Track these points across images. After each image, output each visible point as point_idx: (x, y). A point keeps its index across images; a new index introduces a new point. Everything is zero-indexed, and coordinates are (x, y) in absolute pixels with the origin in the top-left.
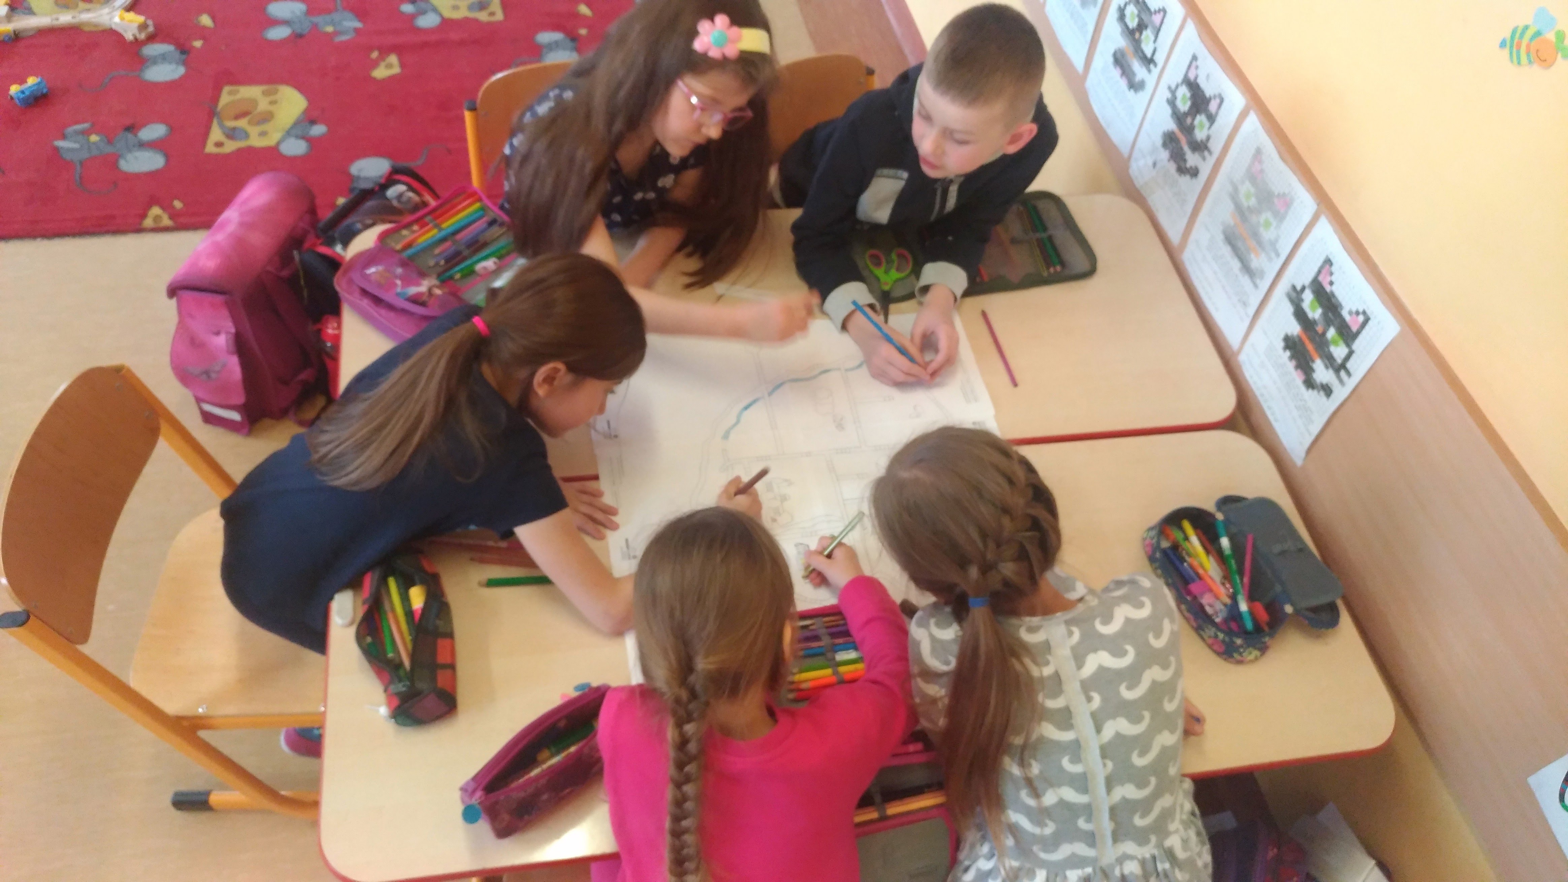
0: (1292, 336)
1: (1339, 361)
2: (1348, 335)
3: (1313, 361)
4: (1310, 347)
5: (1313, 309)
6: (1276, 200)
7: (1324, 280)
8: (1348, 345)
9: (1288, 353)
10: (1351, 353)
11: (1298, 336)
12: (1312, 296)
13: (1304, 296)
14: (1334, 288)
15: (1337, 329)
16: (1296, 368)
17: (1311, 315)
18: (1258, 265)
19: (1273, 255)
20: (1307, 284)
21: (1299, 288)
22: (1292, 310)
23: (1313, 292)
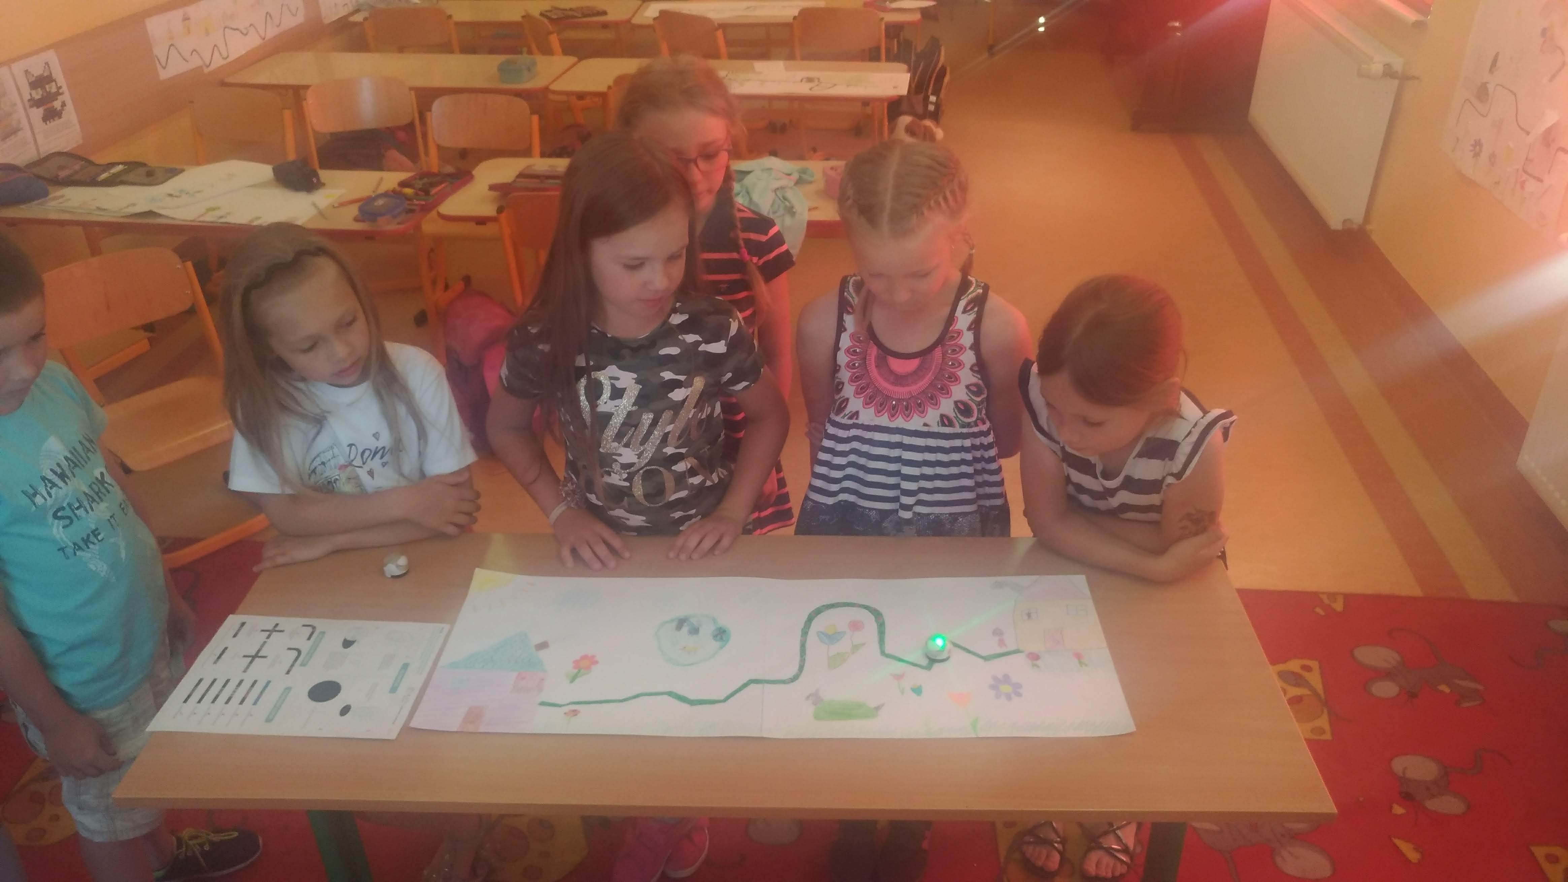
0: (43, 114)
1: (56, 90)
2: (49, 79)
3: (53, 107)
7: (31, 79)
8: (53, 82)
9: (48, 122)
11: (44, 111)
12: (34, 91)
13: (33, 96)
14: (35, 75)
15: (47, 84)
16: (54, 120)
17: (40, 97)
18: (16, 122)
19: (15, 108)
20: (30, 91)
21: (30, 98)
22: (35, 108)
23: (33, 89)
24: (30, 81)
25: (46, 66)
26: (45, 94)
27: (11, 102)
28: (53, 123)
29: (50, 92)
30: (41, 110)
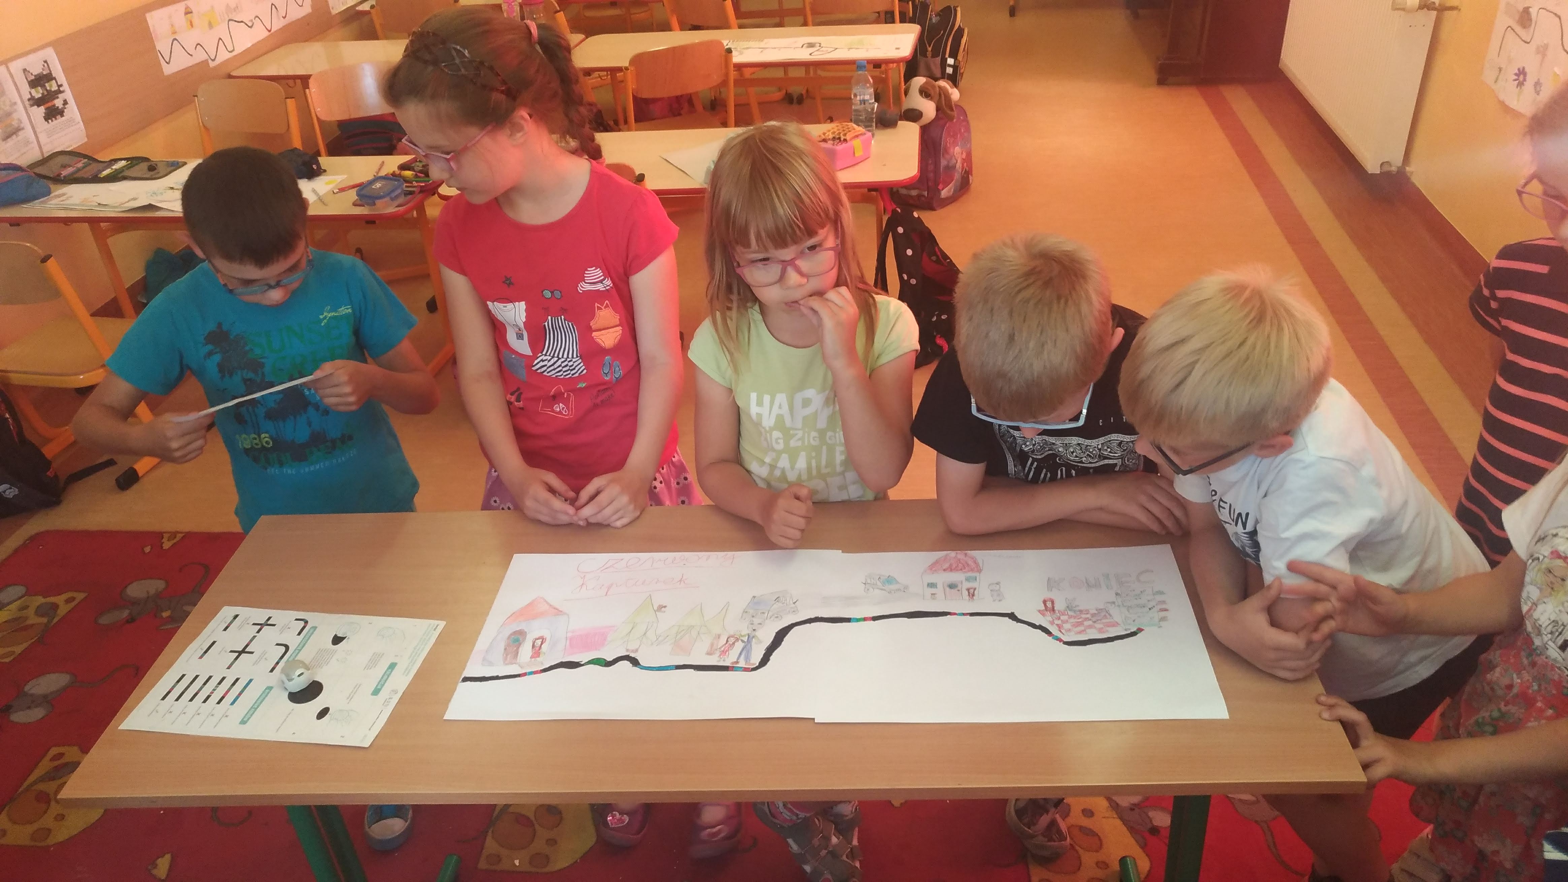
0: (45, 113)
1: (57, 88)
2: (49, 77)
3: (54, 105)
4: (50, 104)
5: (37, 93)
9: (50, 121)
10: (55, 79)
11: (46, 109)
12: (34, 90)
13: (33, 95)
14: (34, 74)
15: (47, 82)
16: (56, 119)
17: (40, 95)
18: (17, 121)
19: (15, 107)
20: (29, 90)
21: (30, 97)
22: (36, 107)
23: (33, 88)
24: (29, 80)
25: (45, 64)
26: (45, 93)
27: (10, 101)
28: (55, 122)
29: (51, 91)
30: (42, 109)
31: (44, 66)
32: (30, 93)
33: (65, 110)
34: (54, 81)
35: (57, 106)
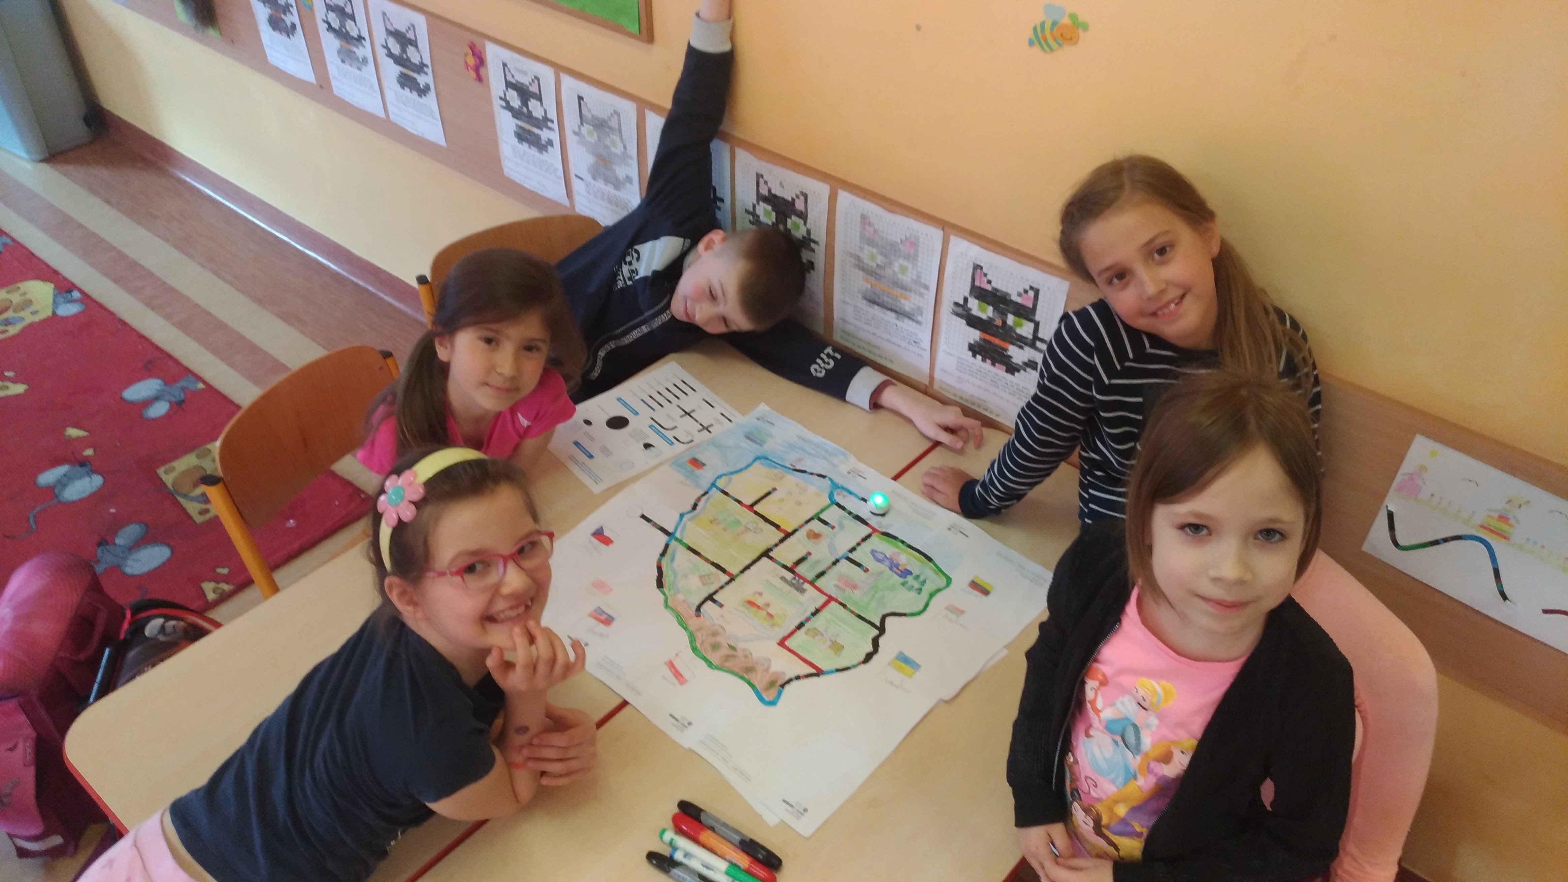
0: (976, 342)
1: (1030, 337)
2: (1027, 313)
3: (1006, 350)
4: (997, 341)
5: (983, 310)
6: (901, 247)
7: (982, 283)
8: (1031, 320)
9: (979, 357)
10: (1037, 325)
11: (981, 339)
12: (977, 301)
13: (969, 305)
14: (994, 284)
15: (1014, 314)
16: (993, 364)
17: (984, 317)
18: (912, 306)
19: (922, 290)
20: (967, 294)
21: (961, 302)
22: (965, 322)
23: (977, 298)
24: (977, 283)
25: (1031, 294)
26: (998, 322)
27: (919, 277)
28: (987, 365)
29: (1011, 329)
30: (975, 335)
31: (1026, 292)
32: (966, 300)
33: (1022, 372)
34: (1031, 326)
35: (1009, 353)
